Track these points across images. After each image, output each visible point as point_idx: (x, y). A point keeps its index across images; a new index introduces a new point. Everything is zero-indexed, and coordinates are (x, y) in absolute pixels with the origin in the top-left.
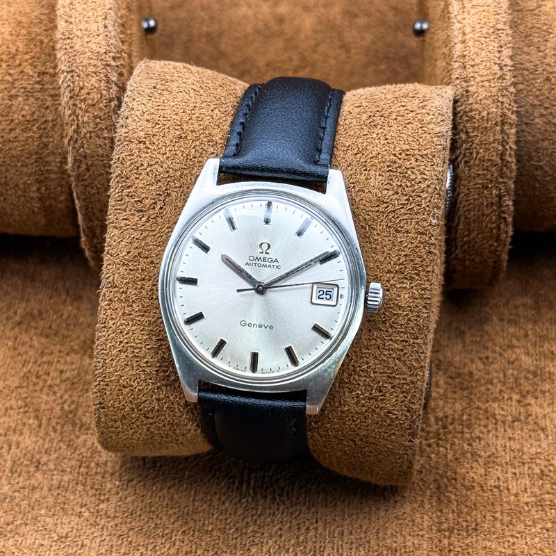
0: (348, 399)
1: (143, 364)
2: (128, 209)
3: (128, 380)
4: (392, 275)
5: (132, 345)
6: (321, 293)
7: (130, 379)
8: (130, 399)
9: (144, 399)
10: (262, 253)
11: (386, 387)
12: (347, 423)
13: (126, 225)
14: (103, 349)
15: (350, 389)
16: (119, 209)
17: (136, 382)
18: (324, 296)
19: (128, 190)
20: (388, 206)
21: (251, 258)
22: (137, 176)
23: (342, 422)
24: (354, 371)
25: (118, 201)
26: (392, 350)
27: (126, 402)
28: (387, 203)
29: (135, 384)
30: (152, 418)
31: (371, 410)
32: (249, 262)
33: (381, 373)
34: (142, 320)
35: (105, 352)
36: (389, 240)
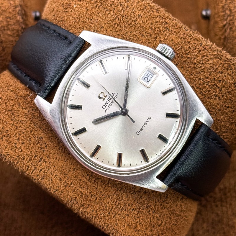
0: (214, 103)
1: (129, 208)
2: (36, 166)
3: (133, 222)
4: (158, 37)
5: (114, 207)
6: (146, 79)
7: (133, 221)
8: (144, 228)
9: (149, 220)
10: (104, 99)
11: (220, 77)
12: (227, 112)
13: (44, 172)
14: (107, 226)
15: (209, 98)
16: (33, 171)
17: (137, 218)
18: (149, 78)
19: (25, 160)
20: (119, 18)
21: (104, 107)
22: (20, 150)
23: (225, 114)
24: (200, 89)
25: (28, 169)
26: (200, 61)
27: (145, 231)
28: (116, 18)
29: (138, 220)
30: (162, 222)
31: (227, 94)
32: (105, 109)
33: (210, 75)
34: (103, 194)
35: (109, 226)
36: (138, 28)
